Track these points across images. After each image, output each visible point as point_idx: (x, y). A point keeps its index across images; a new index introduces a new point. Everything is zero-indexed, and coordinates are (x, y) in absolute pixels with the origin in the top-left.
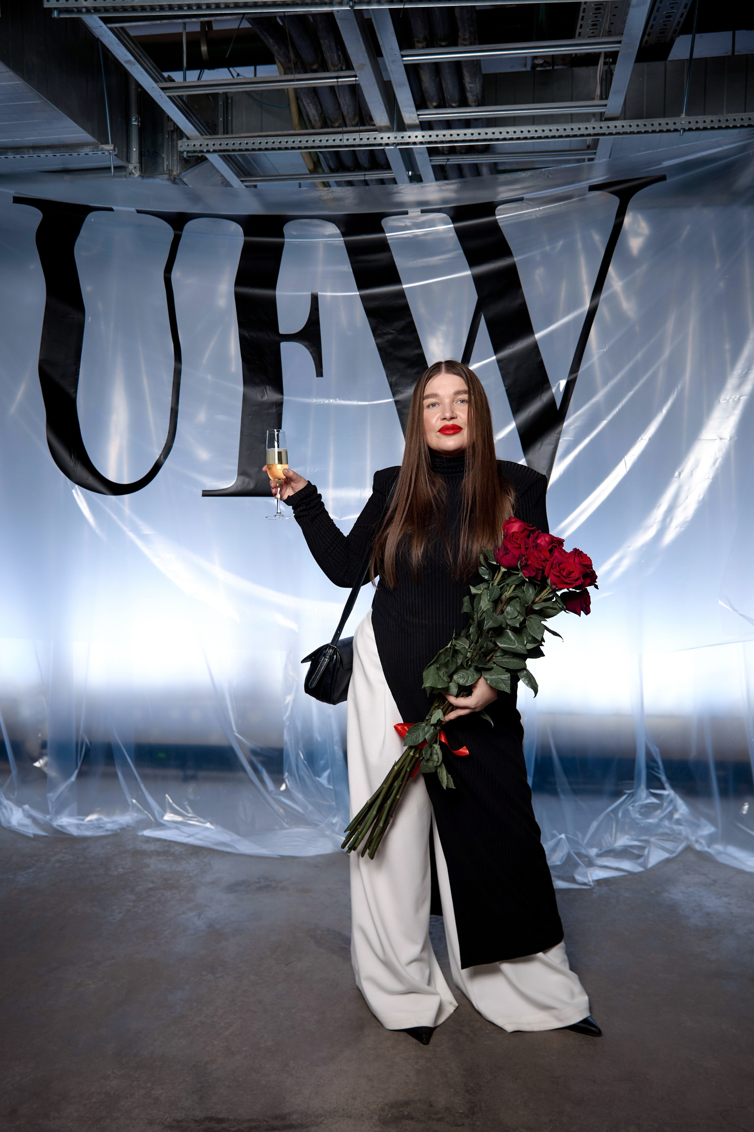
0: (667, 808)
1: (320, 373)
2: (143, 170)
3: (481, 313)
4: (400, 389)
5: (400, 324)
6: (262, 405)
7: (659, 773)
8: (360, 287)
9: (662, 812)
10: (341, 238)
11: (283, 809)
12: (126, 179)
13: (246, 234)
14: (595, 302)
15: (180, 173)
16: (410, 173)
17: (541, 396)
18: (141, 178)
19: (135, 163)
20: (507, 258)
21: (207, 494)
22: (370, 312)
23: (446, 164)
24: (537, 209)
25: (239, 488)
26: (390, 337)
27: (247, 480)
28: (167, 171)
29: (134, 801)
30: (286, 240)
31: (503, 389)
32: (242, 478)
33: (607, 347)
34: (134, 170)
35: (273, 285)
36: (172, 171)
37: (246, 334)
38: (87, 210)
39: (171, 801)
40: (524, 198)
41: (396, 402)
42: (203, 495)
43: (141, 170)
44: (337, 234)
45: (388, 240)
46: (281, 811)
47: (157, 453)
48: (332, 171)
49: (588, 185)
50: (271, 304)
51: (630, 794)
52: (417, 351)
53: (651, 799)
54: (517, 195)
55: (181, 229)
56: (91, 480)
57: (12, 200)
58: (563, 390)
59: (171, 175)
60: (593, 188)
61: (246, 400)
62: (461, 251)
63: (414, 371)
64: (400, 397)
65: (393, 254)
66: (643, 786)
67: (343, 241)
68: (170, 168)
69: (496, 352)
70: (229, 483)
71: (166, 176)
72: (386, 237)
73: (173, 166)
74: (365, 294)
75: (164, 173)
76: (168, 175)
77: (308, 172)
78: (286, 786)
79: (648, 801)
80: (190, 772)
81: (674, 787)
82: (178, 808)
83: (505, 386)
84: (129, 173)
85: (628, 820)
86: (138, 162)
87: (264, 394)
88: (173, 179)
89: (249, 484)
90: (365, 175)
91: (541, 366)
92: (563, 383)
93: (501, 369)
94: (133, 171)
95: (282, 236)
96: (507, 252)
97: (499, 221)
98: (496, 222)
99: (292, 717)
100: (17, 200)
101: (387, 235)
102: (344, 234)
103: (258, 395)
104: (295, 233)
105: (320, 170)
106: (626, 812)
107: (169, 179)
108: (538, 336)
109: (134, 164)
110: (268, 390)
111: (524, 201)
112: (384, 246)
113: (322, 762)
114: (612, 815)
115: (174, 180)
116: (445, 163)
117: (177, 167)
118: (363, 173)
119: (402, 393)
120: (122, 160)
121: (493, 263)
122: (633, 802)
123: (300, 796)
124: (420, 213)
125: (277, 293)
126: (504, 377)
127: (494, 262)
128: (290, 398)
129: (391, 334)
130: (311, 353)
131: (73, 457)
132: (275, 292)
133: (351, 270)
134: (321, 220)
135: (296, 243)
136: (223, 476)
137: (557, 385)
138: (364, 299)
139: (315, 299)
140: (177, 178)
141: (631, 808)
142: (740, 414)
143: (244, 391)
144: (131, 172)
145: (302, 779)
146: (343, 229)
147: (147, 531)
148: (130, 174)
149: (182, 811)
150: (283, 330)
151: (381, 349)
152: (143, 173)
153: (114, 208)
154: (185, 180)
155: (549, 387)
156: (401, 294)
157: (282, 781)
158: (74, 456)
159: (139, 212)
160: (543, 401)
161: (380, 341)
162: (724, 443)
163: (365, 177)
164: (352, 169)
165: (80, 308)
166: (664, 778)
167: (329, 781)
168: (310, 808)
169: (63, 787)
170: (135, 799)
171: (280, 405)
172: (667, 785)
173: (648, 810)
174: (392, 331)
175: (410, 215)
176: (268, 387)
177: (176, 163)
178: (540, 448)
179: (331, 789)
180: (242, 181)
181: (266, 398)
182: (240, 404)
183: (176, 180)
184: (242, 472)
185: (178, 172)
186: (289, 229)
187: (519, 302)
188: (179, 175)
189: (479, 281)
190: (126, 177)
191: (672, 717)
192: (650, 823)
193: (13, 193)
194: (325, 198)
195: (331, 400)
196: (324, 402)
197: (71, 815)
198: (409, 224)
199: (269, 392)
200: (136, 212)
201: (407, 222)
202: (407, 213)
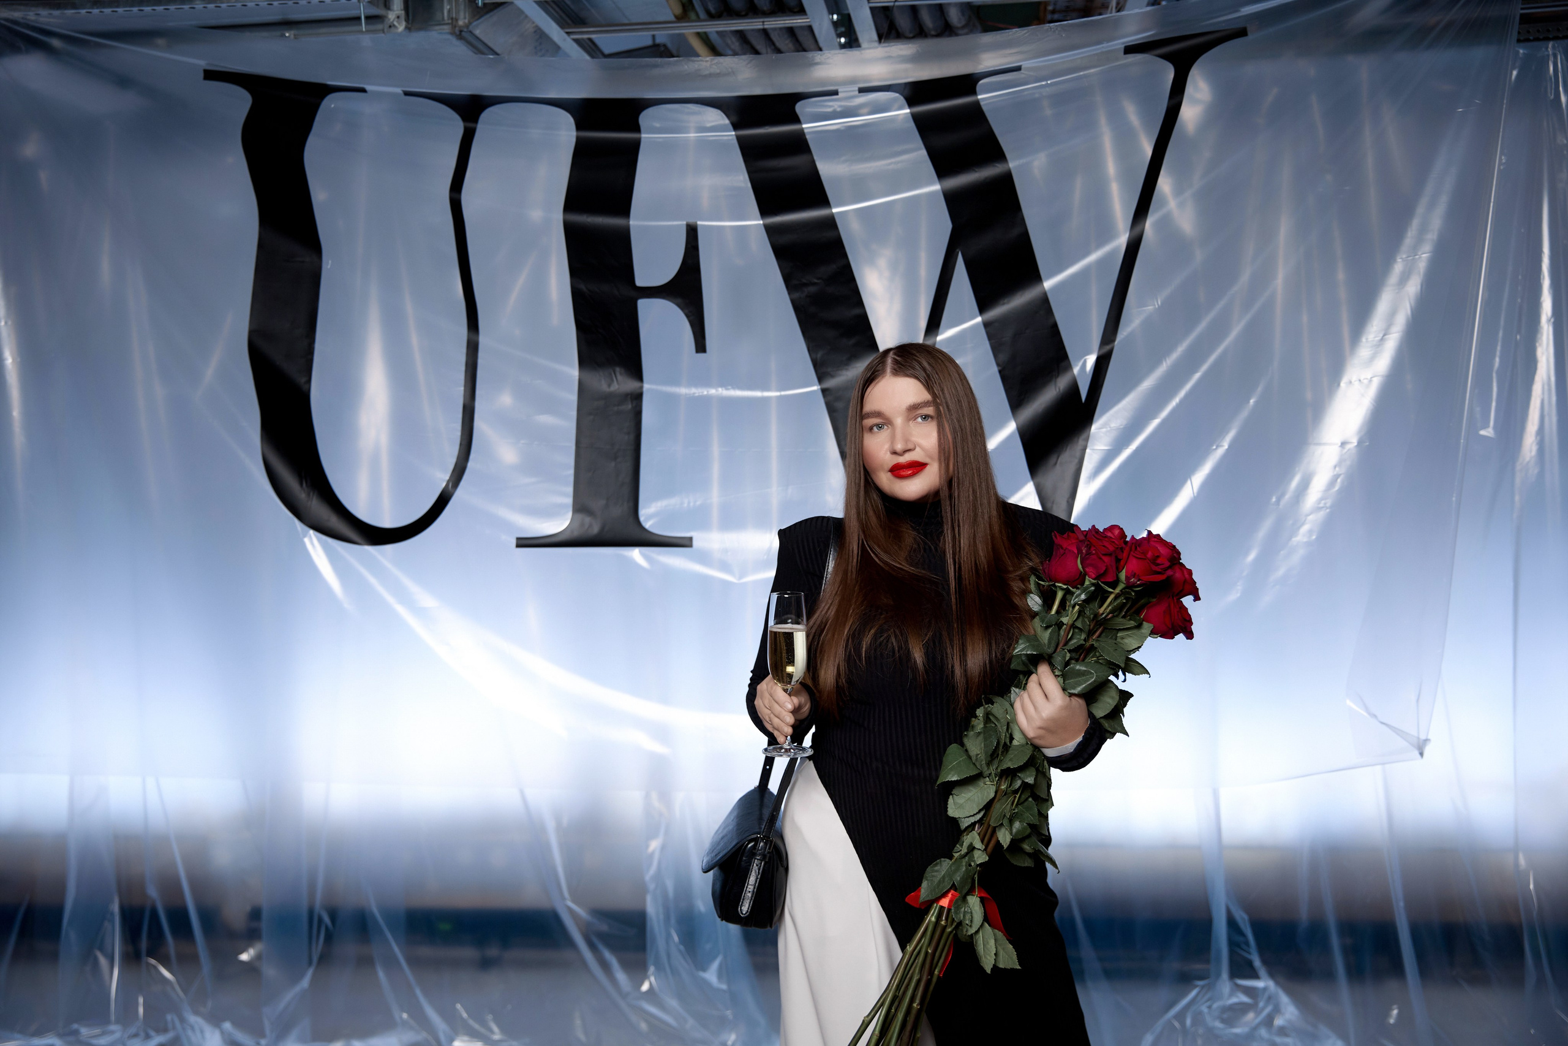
0: (1263, 1009)
1: (701, 346)
2: (411, 18)
3: (958, 250)
4: (829, 370)
5: (831, 268)
6: (608, 397)
7: (1249, 953)
8: (764, 212)
9: (1256, 1017)
10: (731, 131)
11: (646, 1021)
12: (383, 35)
13: (579, 127)
14: (1137, 230)
15: (470, 23)
16: (835, 17)
17: (1056, 382)
18: (407, 31)
19: (397, 10)
20: (997, 165)
21: (524, 543)
22: (780, 252)
23: (894, 6)
24: (1044, 83)
25: (576, 534)
26: (812, 289)
27: (588, 520)
28: (448, 19)
29: (405, 1016)
30: (643, 136)
31: (995, 369)
32: (580, 516)
33: (1159, 303)
34: (397, 22)
35: (624, 210)
36: (457, 20)
37: (582, 287)
38: (324, 90)
39: (465, 1015)
40: (1023, 67)
41: (824, 391)
42: (518, 546)
43: (407, 20)
44: (725, 125)
45: (806, 134)
46: (643, 1026)
47: (441, 478)
48: (711, 16)
49: (1123, 46)
50: (622, 241)
51: (1203, 987)
52: (856, 311)
53: (1237, 997)
54: (1008, 64)
55: (476, 121)
56: (334, 521)
57: (202, 75)
58: (1091, 369)
59: (455, 27)
60: (1129, 50)
61: (583, 390)
62: (924, 152)
63: (852, 341)
64: (830, 383)
65: (815, 158)
66: (1225, 975)
67: (735, 137)
68: (454, 16)
69: (982, 309)
70: (558, 525)
71: (447, 28)
72: (802, 129)
73: (458, 12)
74: (772, 223)
75: (443, 23)
76: (450, 26)
77: (673, 18)
78: (651, 984)
79: (1234, 1000)
80: (493, 952)
81: (1272, 975)
82: (476, 1026)
83: (998, 365)
84: (388, 26)
85: (1201, 1031)
86: (402, 8)
87: (613, 381)
88: (458, 33)
89: (591, 526)
90: (763, 22)
91: (1054, 331)
92: (1091, 360)
93: (990, 337)
94: (395, 23)
95: (637, 129)
96: (997, 154)
97: (982, 103)
98: (977, 105)
99: (658, 877)
100: (211, 75)
101: (804, 126)
102: (736, 126)
103: (603, 382)
104: (658, 125)
105: (693, 16)
106: (1198, 1019)
107: (452, 33)
108: (1048, 284)
109: (397, 12)
110: (618, 374)
111: (1022, 71)
112: (799, 145)
113: (708, 946)
114: (1177, 1024)
115: (460, 34)
116: (892, 4)
117: (465, 13)
118: (762, 20)
119: (833, 376)
120: (378, 6)
121: (976, 172)
122: (1208, 1000)
123: (673, 1003)
124: (857, 92)
125: (631, 223)
126: (996, 350)
127: (977, 170)
128: (654, 387)
129: (814, 284)
130: (687, 316)
131: (304, 485)
132: (629, 222)
133: (749, 185)
134: (699, 105)
135: (660, 140)
136: (548, 513)
137: (1081, 363)
138: (770, 230)
139: (692, 232)
140: (465, 30)
141: (1204, 1009)
142: (1374, 405)
143: (579, 376)
144: (392, 25)
145: (674, 972)
146: (735, 119)
147: (427, 600)
148: (390, 27)
149: (482, 1030)
150: (642, 279)
151: (799, 309)
152: (410, 22)
153: (368, 88)
154: (477, 32)
155: (1069, 367)
156: (831, 223)
157: (645, 977)
158: (306, 483)
159: (407, 94)
160: (1059, 389)
161: (796, 295)
162: (1349, 450)
163: (763, 25)
164: (743, 13)
165: (314, 245)
166: (1257, 963)
167: (720, 976)
168: (691, 1022)
169: (290, 996)
170: (407, 1012)
171: (638, 397)
172: (1262, 972)
173: (1233, 1013)
174: (816, 281)
175: (841, 95)
176: (618, 369)
177: (462, 7)
178: (1056, 464)
179: (723, 991)
180: (568, 33)
181: (615, 387)
182: (573, 397)
183: (463, 33)
184: (579, 507)
185: (467, 21)
186: (646, 118)
187: (1016, 231)
188: (467, 26)
189: (952, 199)
190: (384, 32)
191: (1260, 848)
192: (1236, 1035)
193: (203, 64)
194: (707, 72)
195: (720, 389)
196: (708, 392)
197: (301, 1039)
198: (839, 109)
199: (619, 377)
200: (403, 94)
201: (836, 107)
202: (836, 93)
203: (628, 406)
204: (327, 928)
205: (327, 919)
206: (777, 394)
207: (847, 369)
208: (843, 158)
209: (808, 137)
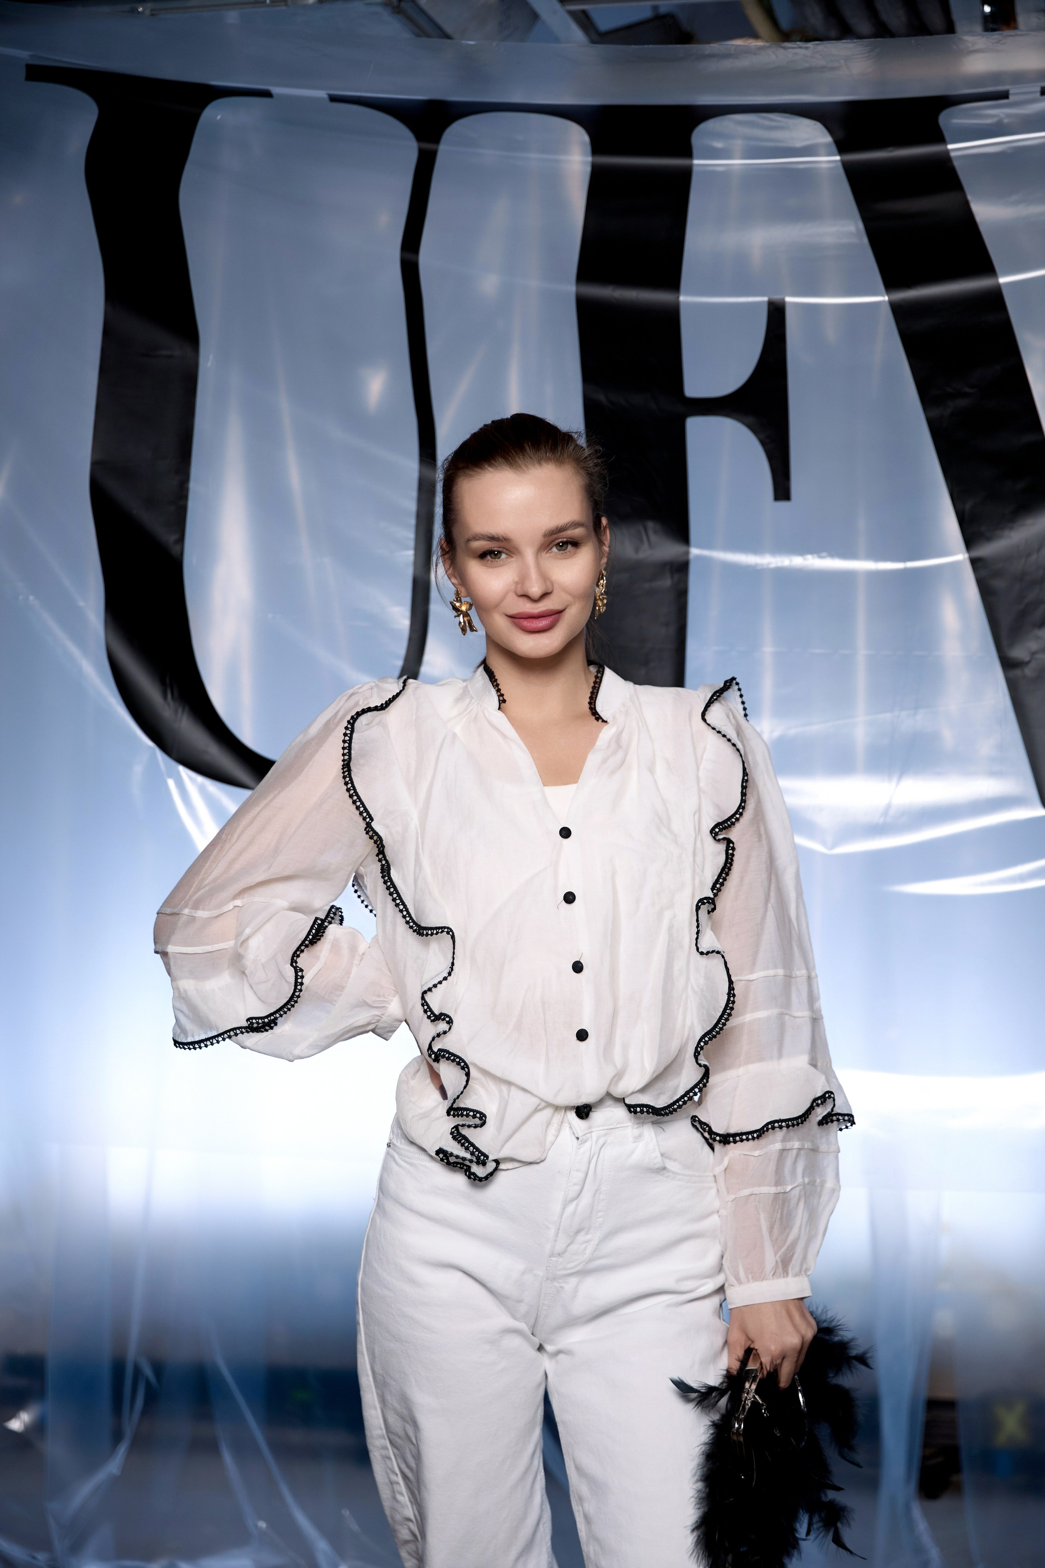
1: (782, 491)
4: (984, 529)
5: (989, 371)
6: (634, 568)
10: (837, 155)
13: (597, 148)
22: (913, 342)
26: (962, 403)
29: (262, 1524)
30: (696, 162)
35: (672, 279)
37: (601, 397)
38: (205, 94)
41: (975, 562)
44: (826, 145)
45: (954, 159)
50: (668, 326)
55: (437, 140)
57: (23, 73)
64: (986, 550)
65: (969, 197)
67: (840, 164)
72: (948, 152)
74: (905, 299)
87: (641, 541)
95: (688, 153)
100: (37, 72)
101: (950, 147)
102: (842, 147)
104: (718, 145)
110: (651, 533)
112: (944, 176)
119: (989, 539)
124: (1038, 94)
125: (682, 298)
128: (706, 553)
129: (966, 395)
130: (763, 442)
131: (170, 697)
132: (678, 297)
133: (865, 240)
134: (789, 116)
135: (723, 168)
138: (897, 309)
139: (777, 313)
146: (841, 135)
150: (695, 386)
153: (275, 90)
156: (995, 300)
158: (173, 696)
159: (333, 99)
161: (936, 412)
169: (89, 1485)
170: (266, 1520)
171: (681, 568)
174: (967, 390)
175: (1012, 99)
176: (650, 525)
181: (645, 552)
186: (703, 135)
193: (24, 55)
194: (807, 65)
195: (809, 557)
196: (791, 561)
197: (102, 1557)
198: (1006, 121)
199: (653, 538)
200: (328, 100)
201: (1002, 116)
202: (1005, 95)
203: (666, 582)
204: (148, 1383)
205: (148, 1371)
206: (899, 566)
207: (1011, 528)
208: (1014, 198)
209: (956, 163)
